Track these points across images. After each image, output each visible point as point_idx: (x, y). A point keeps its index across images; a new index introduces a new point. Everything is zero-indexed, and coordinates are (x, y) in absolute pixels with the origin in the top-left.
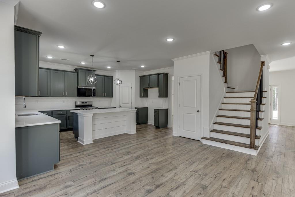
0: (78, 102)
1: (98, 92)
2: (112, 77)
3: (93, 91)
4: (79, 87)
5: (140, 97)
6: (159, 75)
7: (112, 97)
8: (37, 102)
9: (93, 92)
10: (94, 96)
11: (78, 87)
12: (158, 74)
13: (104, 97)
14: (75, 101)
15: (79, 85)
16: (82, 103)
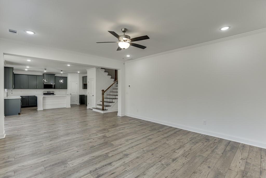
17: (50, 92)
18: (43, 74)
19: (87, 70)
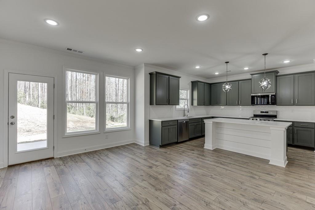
3: (270, 97)
4: (252, 95)
16: (261, 112)
17: (267, 112)
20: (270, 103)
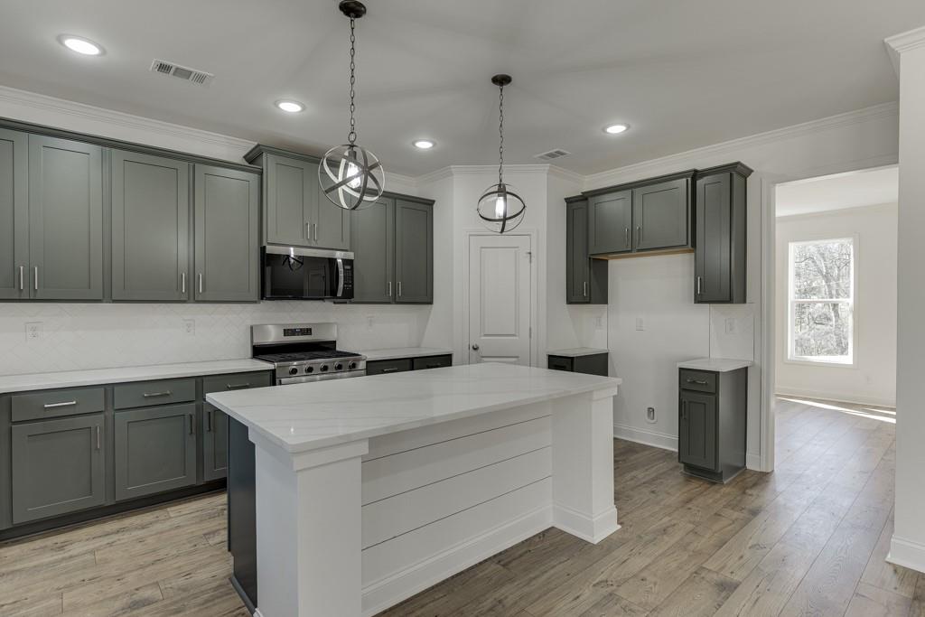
0: (271, 328)
1: (366, 277)
2: (430, 203)
3: (341, 270)
4: (270, 249)
5: (569, 302)
6: (700, 183)
7: (431, 303)
8: (34, 329)
9: (341, 275)
10: (349, 296)
11: (263, 249)
12: (695, 175)
13: (395, 300)
14: (250, 323)
15: (271, 235)
16: (287, 332)
17: (308, 331)
18: (253, 158)
19: (894, 42)
20: (339, 294)
